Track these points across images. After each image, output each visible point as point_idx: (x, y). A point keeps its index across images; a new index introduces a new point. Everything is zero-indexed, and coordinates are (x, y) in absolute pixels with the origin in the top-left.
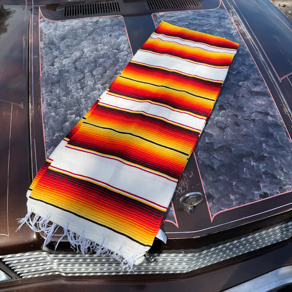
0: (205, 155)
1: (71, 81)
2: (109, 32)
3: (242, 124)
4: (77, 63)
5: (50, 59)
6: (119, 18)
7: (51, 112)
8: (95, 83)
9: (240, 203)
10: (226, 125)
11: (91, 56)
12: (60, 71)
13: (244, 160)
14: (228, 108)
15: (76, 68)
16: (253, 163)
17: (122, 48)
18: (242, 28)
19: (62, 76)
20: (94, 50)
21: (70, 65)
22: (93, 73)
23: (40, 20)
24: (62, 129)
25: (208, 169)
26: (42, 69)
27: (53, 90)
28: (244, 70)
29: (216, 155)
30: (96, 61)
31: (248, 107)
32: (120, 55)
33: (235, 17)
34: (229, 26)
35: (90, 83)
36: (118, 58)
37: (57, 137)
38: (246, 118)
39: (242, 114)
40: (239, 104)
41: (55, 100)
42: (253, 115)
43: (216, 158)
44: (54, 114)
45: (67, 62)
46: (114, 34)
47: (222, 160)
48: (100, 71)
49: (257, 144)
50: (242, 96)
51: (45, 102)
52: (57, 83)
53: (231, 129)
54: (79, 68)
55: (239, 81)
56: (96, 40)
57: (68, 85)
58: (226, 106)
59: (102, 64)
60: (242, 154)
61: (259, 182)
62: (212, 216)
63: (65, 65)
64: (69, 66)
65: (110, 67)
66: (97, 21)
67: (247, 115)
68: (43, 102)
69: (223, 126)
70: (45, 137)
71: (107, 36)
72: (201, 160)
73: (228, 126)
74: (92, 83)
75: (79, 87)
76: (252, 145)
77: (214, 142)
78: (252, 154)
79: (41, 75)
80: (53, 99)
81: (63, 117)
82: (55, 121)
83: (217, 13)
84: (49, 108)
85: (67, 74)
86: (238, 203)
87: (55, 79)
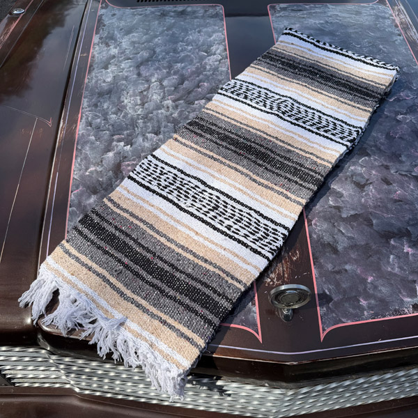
1: (128, 93)
2: (198, 26)
3: (394, 182)
4: (142, 68)
5: (104, 59)
6: (218, 8)
7: (89, 135)
8: (163, 98)
9: (376, 315)
10: (367, 180)
11: (164, 59)
13: (392, 242)
14: (374, 153)
15: (139, 75)
17: (213, 51)
18: (412, 34)
19: (117, 83)
20: (172, 51)
21: (131, 69)
24: (102, 161)
25: (328, 250)
26: (89, 73)
27: (99, 104)
28: (408, 96)
29: (344, 229)
30: (171, 67)
31: (409, 156)
32: (209, 60)
33: (402, 16)
34: (390, 29)
35: (156, 97)
36: (206, 64)
37: (91, 172)
38: (404, 173)
39: (398, 166)
40: (393, 149)
41: (99, 117)
42: (416, 170)
43: (343, 234)
44: (93, 138)
45: (128, 65)
46: (205, 30)
47: (353, 238)
48: (174, 81)
50: (400, 138)
51: (83, 120)
52: (107, 94)
53: (375, 188)
54: (144, 75)
55: (397, 113)
56: (177, 37)
57: (123, 98)
58: (372, 150)
59: (178, 71)
60: (389, 232)
61: (415, 282)
62: (324, 330)
63: (123, 69)
64: (130, 71)
65: (190, 77)
67: (405, 169)
68: (81, 119)
69: (363, 182)
70: (74, 171)
71: (194, 33)
72: (315, 233)
73: (371, 183)
74: (159, 98)
75: (139, 102)
76: (410, 219)
77: (343, 205)
78: (408, 234)
79: (86, 81)
80: (96, 115)
81: (106, 144)
82: (92, 149)
83: (373, 9)
84: (87, 129)
85: (124, 82)
86: (372, 314)
87: (106, 87)
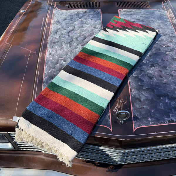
0: (137, 92)
3: (164, 77)
6: (99, 10)
7: (50, 58)
10: (153, 76)
11: (78, 30)
12: (59, 36)
14: (157, 66)
16: (167, 101)
18: (174, 21)
19: (60, 39)
21: (66, 34)
22: (78, 39)
23: (54, 9)
24: (55, 67)
25: (137, 100)
26: (50, 35)
27: (54, 46)
29: (144, 93)
30: (81, 33)
31: (170, 67)
32: (95, 30)
37: (51, 71)
40: (164, 65)
43: (143, 95)
44: (52, 59)
46: (94, 19)
48: (82, 38)
49: (172, 90)
50: (167, 61)
51: (48, 52)
53: (156, 79)
54: (71, 36)
55: (166, 51)
57: (63, 44)
59: (84, 34)
60: (161, 95)
61: (169, 112)
63: (63, 34)
65: (88, 37)
66: (86, 11)
67: (168, 72)
69: (152, 76)
70: (45, 71)
71: (90, 20)
72: (133, 94)
73: (155, 77)
74: (76, 44)
75: (69, 46)
76: (169, 90)
77: (144, 85)
78: (168, 96)
79: (49, 38)
82: (52, 63)
83: (159, 11)
84: (50, 56)
85: (63, 38)
86: (153, 124)
87: (56, 40)
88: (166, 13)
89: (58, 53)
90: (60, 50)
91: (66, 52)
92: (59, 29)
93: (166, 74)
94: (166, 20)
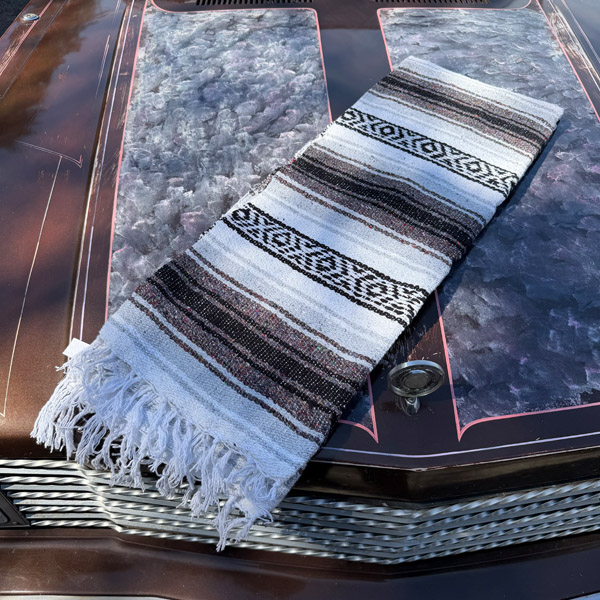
0: (461, 293)
1: (187, 123)
2: (282, 37)
3: (554, 237)
4: (206, 90)
5: (153, 79)
6: (308, 13)
8: (237, 129)
9: (532, 407)
10: (517, 235)
11: (236, 78)
12: (168, 102)
13: (552, 314)
14: (526, 200)
15: (202, 99)
16: (571, 322)
18: (576, 49)
19: (172, 111)
20: (246, 68)
21: (191, 92)
22: (237, 111)
23: (145, 10)
24: (153, 212)
25: (465, 323)
27: (147, 137)
30: (246, 89)
31: (572, 204)
32: (298, 80)
33: (561, 26)
35: (226, 129)
36: (294, 85)
37: (138, 226)
38: (566, 226)
39: (558, 216)
40: (552, 195)
41: (148, 155)
42: (582, 221)
44: (141, 181)
45: (187, 87)
46: (291, 41)
47: (499, 308)
48: (250, 107)
49: (586, 282)
51: (127, 156)
52: (159, 125)
53: (528, 245)
55: (556, 150)
56: (254, 51)
57: (180, 130)
59: (257, 94)
60: (548, 300)
61: (583, 364)
62: (462, 426)
63: (180, 92)
64: (189, 94)
65: (273, 101)
66: (261, 16)
68: (123, 157)
70: (116, 225)
71: (278, 45)
72: (448, 303)
73: (522, 238)
74: (231, 129)
75: (203, 134)
77: (485, 267)
79: (129, 107)
80: (144, 152)
81: (159, 189)
82: (140, 195)
83: (523, 16)
84: (132, 171)
85: (182, 109)
86: (527, 406)
87: (156, 116)
88: (546, 20)
89: (165, 161)
90: (172, 151)
91: (194, 157)
92: (166, 76)
93: (562, 227)
94: (545, 42)
